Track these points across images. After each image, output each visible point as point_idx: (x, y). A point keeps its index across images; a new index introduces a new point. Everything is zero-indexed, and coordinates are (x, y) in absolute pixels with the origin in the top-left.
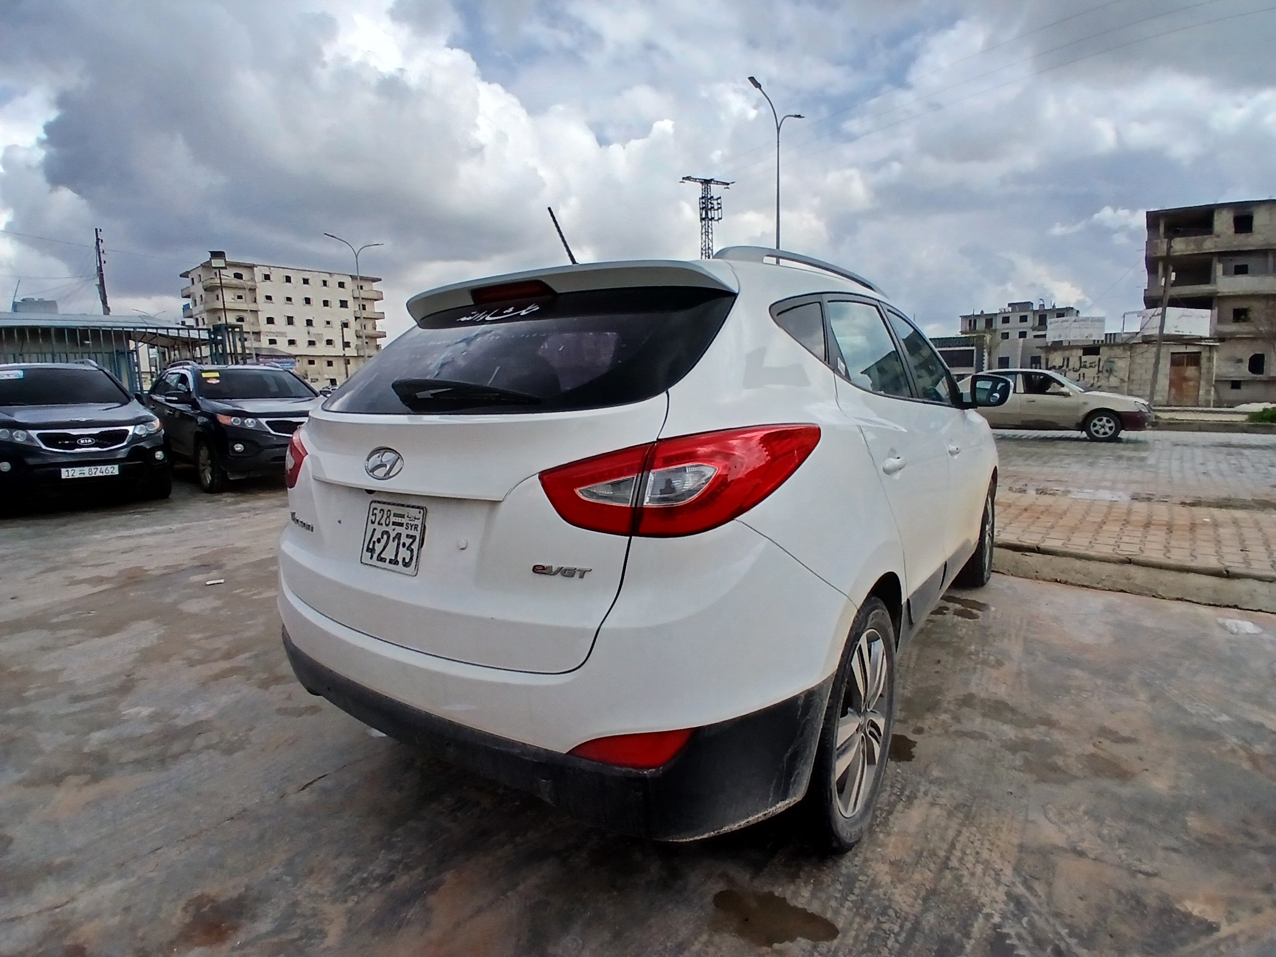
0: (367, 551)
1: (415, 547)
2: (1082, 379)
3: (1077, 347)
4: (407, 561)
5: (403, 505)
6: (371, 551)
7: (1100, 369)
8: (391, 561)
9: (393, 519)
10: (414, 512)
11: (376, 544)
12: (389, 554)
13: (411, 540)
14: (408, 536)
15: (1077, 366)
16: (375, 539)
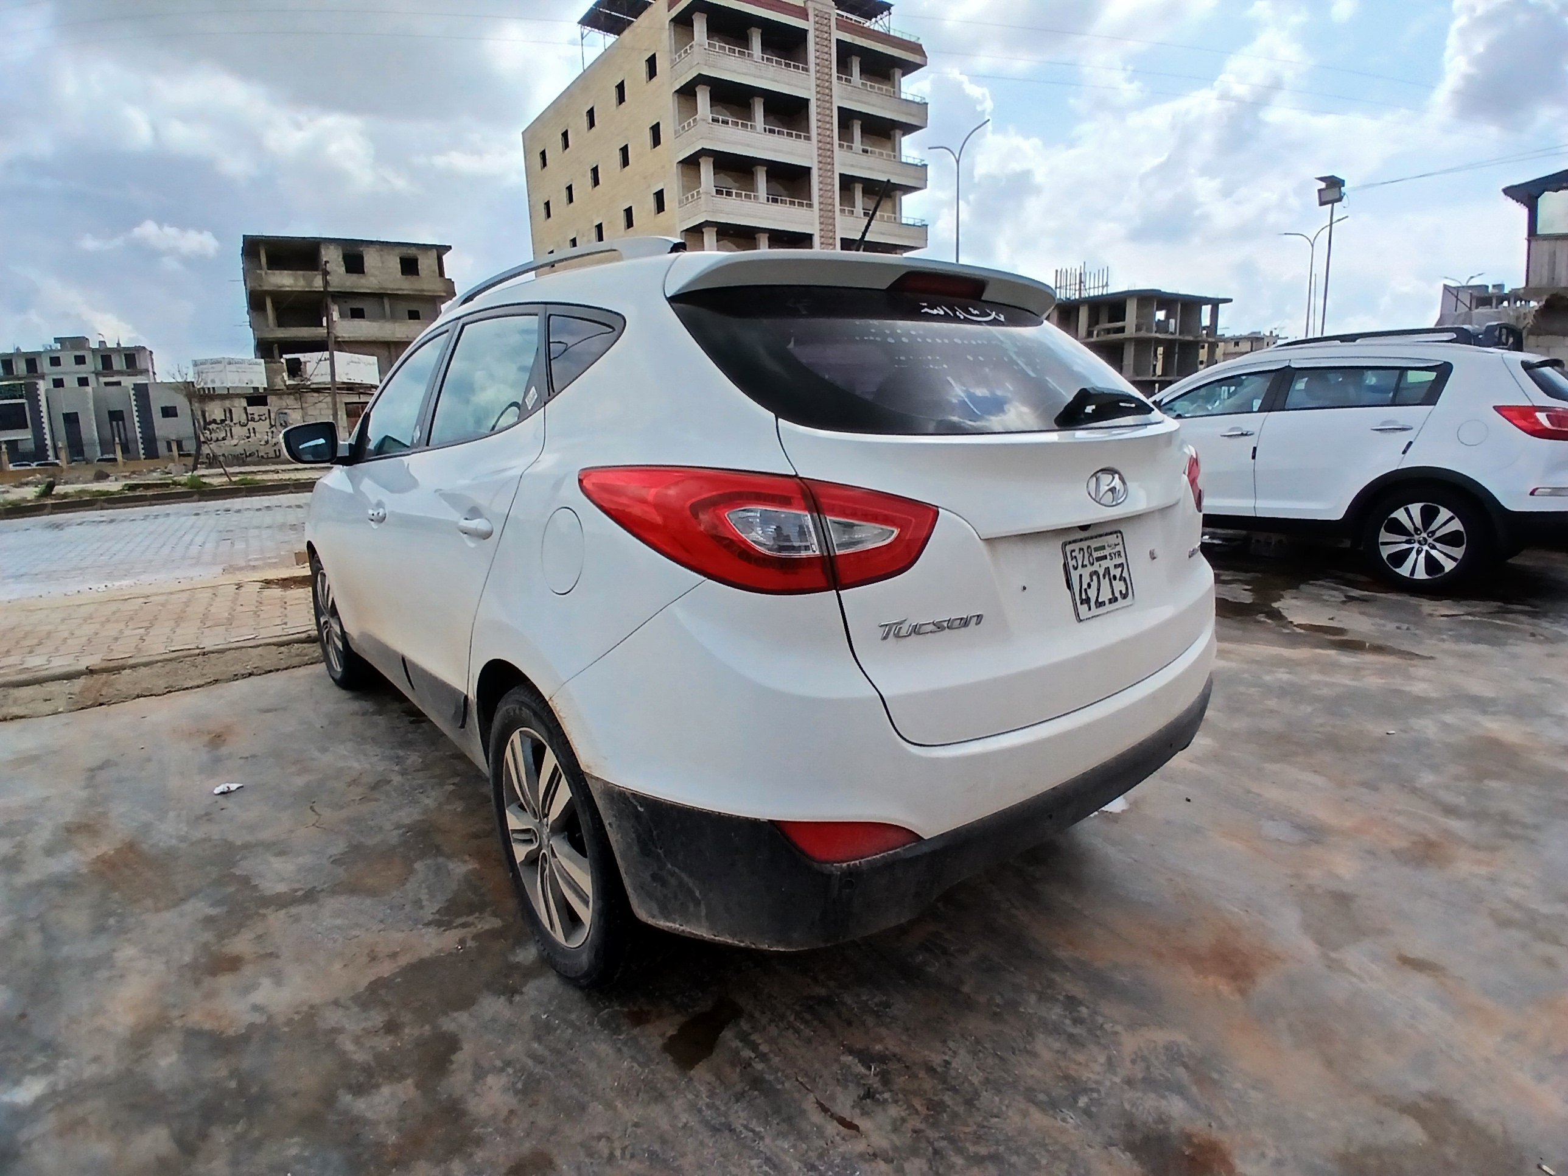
0: (1081, 604)
1: (1125, 574)
2: (252, 435)
3: (238, 396)
4: (1124, 592)
5: (1101, 536)
6: (1087, 601)
7: (273, 423)
8: (1110, 601)
9: (1096, 555)
10: (1112, 539)
11: (1088, 591)
12: (1105, 596)
13: (1120, 569)
14: (1116, 566)
15: (244, 420)
16: (1085, 586)
